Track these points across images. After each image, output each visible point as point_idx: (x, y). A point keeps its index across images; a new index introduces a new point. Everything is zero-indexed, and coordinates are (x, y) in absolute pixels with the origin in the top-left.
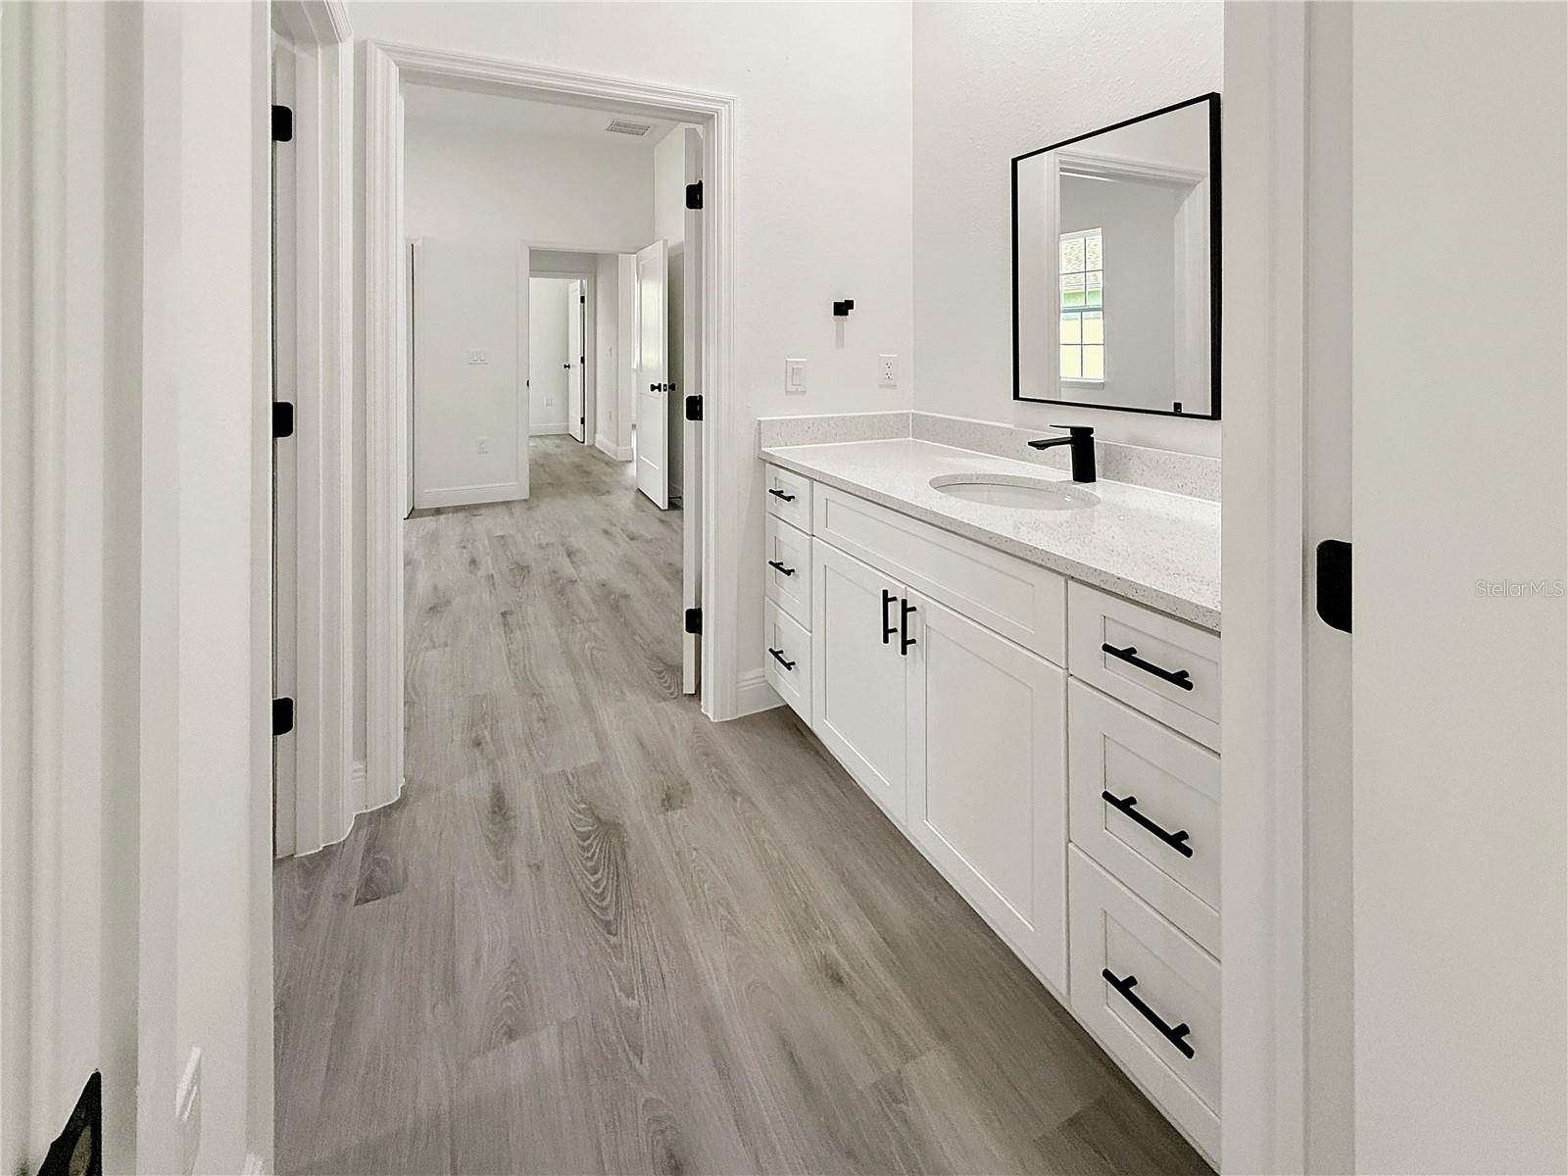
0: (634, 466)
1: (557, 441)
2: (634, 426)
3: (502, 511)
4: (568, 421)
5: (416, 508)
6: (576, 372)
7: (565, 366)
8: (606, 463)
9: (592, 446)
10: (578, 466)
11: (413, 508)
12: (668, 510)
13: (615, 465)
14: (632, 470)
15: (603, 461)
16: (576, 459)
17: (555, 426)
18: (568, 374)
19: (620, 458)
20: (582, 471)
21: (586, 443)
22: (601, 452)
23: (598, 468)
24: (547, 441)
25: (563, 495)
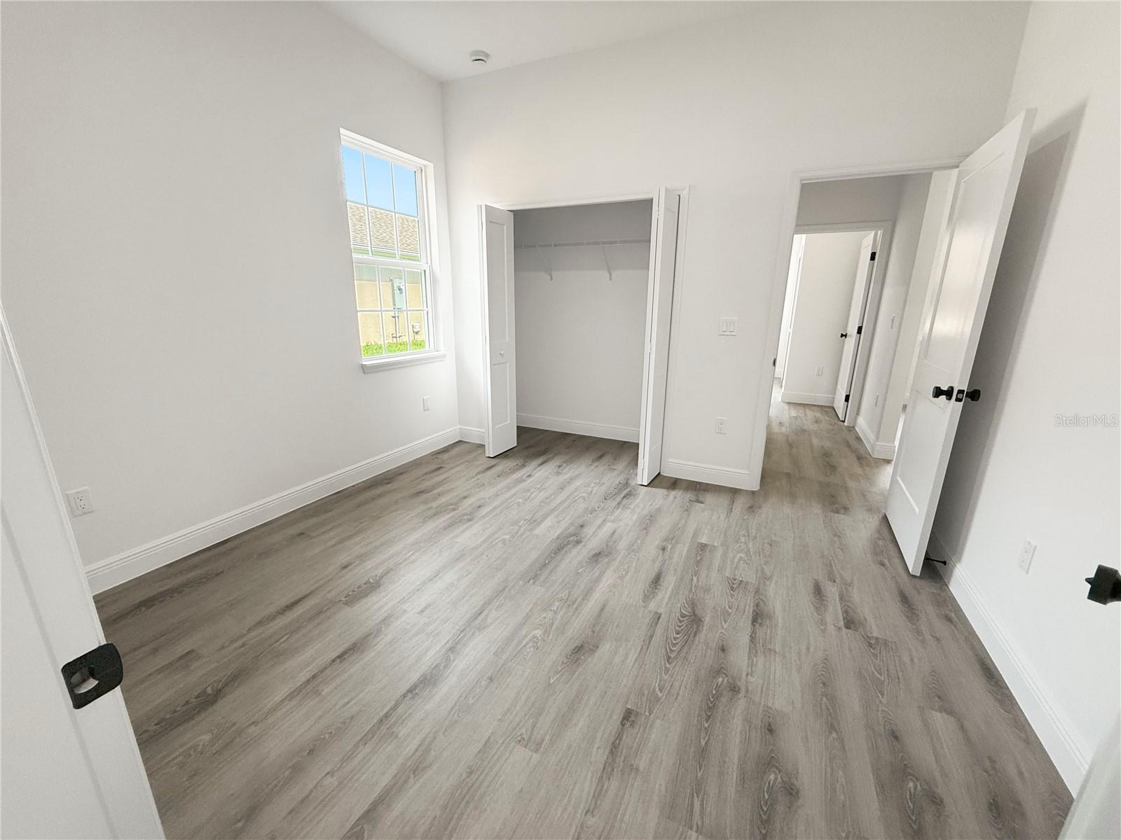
0: (889, 469)
1: (818, 415)
2: (905, 407)
3: (724, 500)
4: (835, 394)
5: (661, 474)
6: (850, 343)
7: (842, 335)
8: (859, 458)
9: (851, 429)
10: (826, 454)
11: (659, 473)
12: (921, 577)
13: (867, 461)
14: (885, 477)
15: (854, 451)
16: (828, 444)
17: (821, 398)
18: (844, 342)
19: (876, 455)
20: (828, 463)
21: (846, 424)
22: (858, 439)
23: (846, 463)
24: (808, 412)
25: (793, 497)
